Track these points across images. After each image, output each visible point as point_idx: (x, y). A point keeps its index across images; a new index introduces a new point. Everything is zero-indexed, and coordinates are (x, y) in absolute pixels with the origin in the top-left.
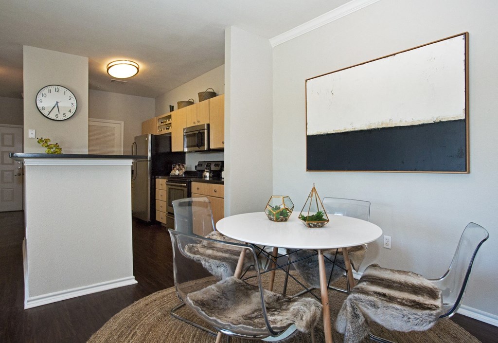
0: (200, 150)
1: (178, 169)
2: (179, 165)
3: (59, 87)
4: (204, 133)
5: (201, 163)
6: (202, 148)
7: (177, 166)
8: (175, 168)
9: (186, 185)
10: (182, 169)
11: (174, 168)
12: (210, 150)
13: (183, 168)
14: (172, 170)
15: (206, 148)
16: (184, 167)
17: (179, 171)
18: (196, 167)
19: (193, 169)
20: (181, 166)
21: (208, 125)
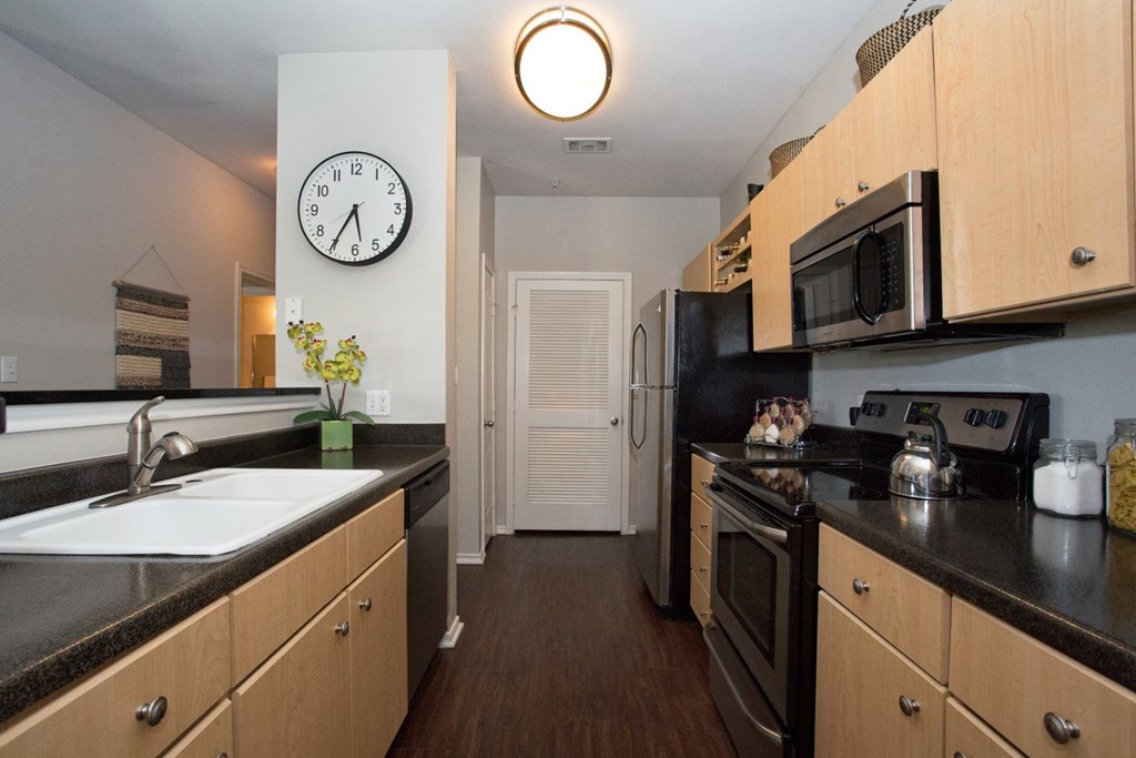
0: (876, 330)
1: (776, 421)
2: (782, 404)
3: (360, 157)
4: (900, 231)
5: (879, 400)
6: (887, 323)
7: (775, 408)
8: (766, 416)
9: (784, 534)
10: (792, 422)
11: (761, 413)
12: (943, 334)
13: (797, 418)
14: (751, 423)
15: (917, 314)
16: (799, 412)
17: (780, 428)
18: (854, 413)
19: (844, 422)
20: (790, 407)
21: (930, 181)
